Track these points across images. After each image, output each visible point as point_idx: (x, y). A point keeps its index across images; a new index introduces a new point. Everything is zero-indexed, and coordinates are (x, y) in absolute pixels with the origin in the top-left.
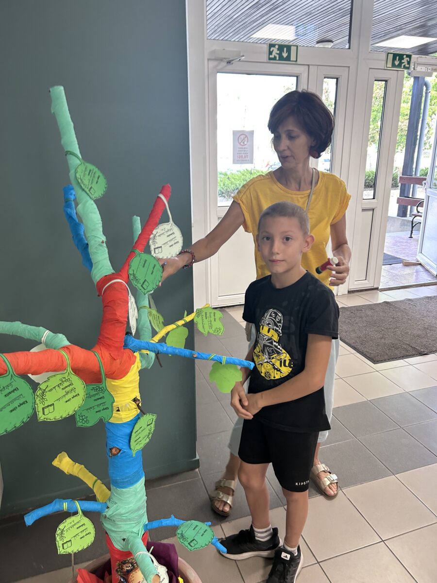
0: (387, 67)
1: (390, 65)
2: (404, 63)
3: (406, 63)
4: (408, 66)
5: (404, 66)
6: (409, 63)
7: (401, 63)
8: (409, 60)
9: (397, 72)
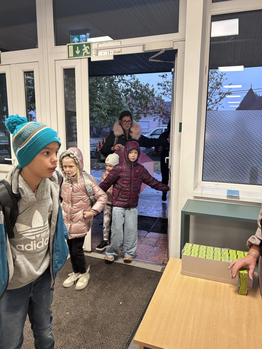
0: (69, 57)
1: (71, 54)
2: (85, 51)
3: (87, 51)
4: (89, 53)
5: (85, 54)
6: (89, 50)
7: (81, 52)
8: (89, 48)
9: (80, 59)
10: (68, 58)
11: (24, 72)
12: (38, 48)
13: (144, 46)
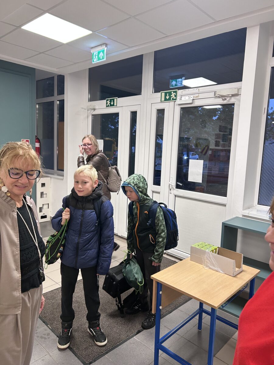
4: (175, 98)
7: (170, 97)
10: (160, 102)
11: (131, 112)
12: (141, 94)
13: (215, 92)
